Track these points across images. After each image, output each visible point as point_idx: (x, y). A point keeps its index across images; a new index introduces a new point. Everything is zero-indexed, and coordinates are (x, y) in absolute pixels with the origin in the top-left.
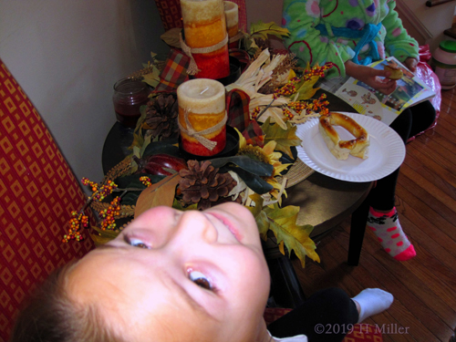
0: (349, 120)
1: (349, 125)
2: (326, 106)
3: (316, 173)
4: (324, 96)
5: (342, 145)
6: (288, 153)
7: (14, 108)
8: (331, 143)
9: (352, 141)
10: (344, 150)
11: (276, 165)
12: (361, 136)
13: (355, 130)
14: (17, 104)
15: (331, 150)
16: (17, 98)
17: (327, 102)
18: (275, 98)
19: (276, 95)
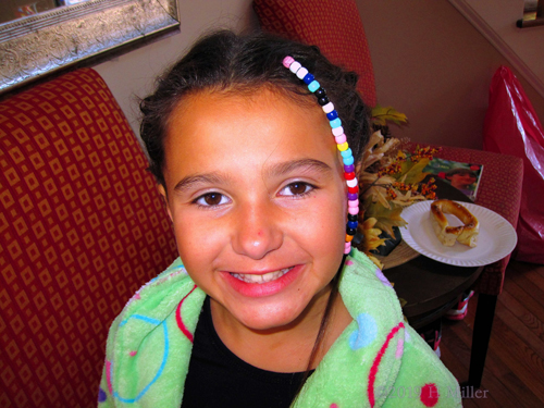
0: (462, 209)
1: (460, 213)
2: (434, 190)
3: (422, 257)
4: (433, 180)
5: (448, 231)
6: (390, 232)
7: (131, 158)
8: (438, 228)
9: (460, 227)
10: (450, 235)
11: (373, 240)
12: (470, 222)
13: (465, 218)
14: (134, 155)
15: (438, 236)
16: (135, 150)
17: (435, 186)
18: (379, 177)
19: (381, 173)
